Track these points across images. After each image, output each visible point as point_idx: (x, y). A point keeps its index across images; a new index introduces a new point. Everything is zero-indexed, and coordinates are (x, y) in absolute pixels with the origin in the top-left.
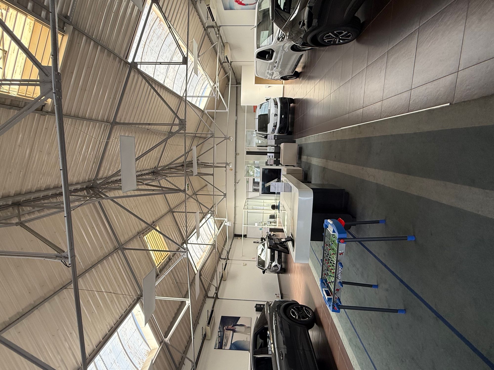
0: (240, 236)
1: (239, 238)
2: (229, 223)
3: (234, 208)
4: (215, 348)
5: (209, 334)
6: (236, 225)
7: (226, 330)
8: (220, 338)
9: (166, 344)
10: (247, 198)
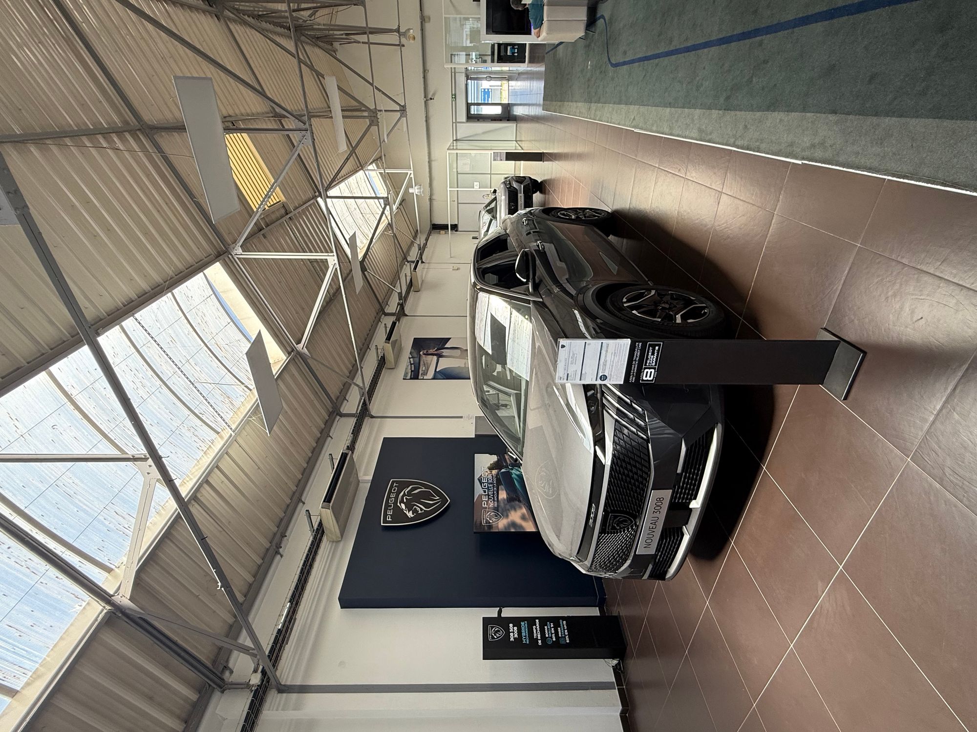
0: (444, 227)
1: (442, 232)
2: (417, 189)
3: (427, 164)
4: (404, 379)
5: (390, 357)
6: (435, 203)
7: (424, 356)
8: (413, 365)
9: (300, 354)
10: (455, 139)
